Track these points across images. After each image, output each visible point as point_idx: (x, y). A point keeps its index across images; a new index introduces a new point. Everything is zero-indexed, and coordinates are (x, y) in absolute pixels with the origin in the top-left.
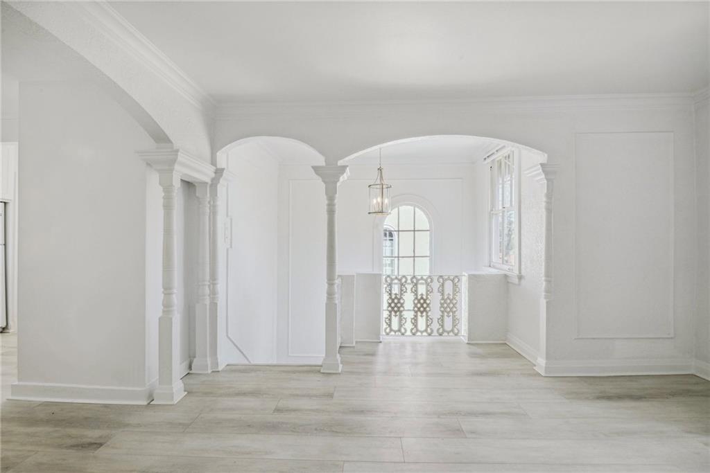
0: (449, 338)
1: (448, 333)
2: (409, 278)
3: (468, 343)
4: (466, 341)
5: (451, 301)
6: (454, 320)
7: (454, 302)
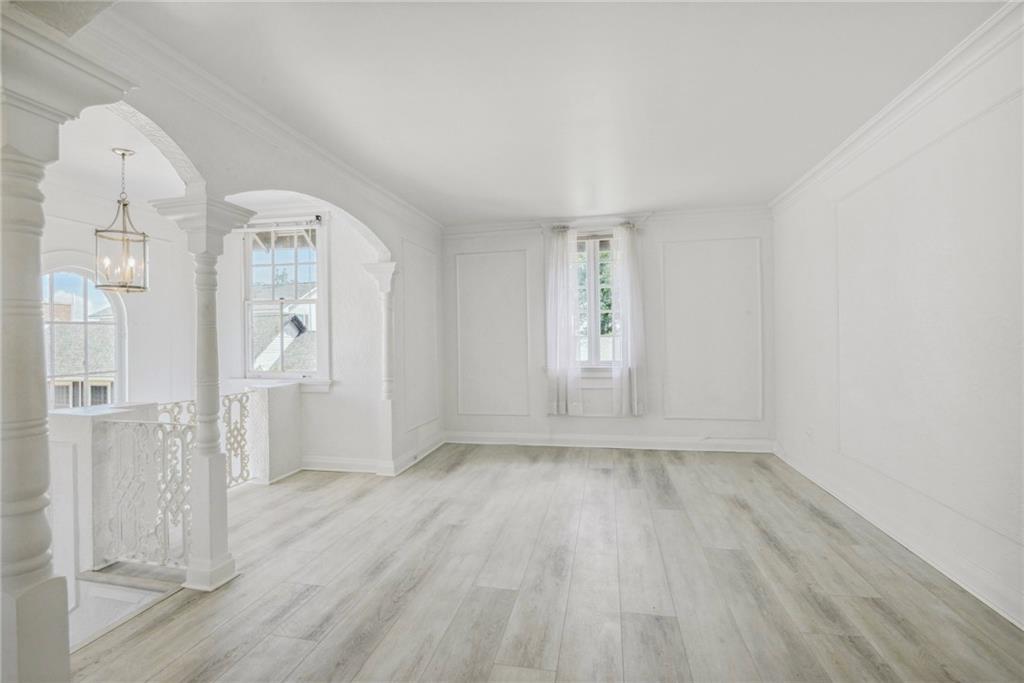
0: (239, 487)
1: (237, 481)
2: (185, 405)
3: (271, 484)
4: (268, 483)
5: (239, 431)
6: (242, 459)
7: (243, 432)
